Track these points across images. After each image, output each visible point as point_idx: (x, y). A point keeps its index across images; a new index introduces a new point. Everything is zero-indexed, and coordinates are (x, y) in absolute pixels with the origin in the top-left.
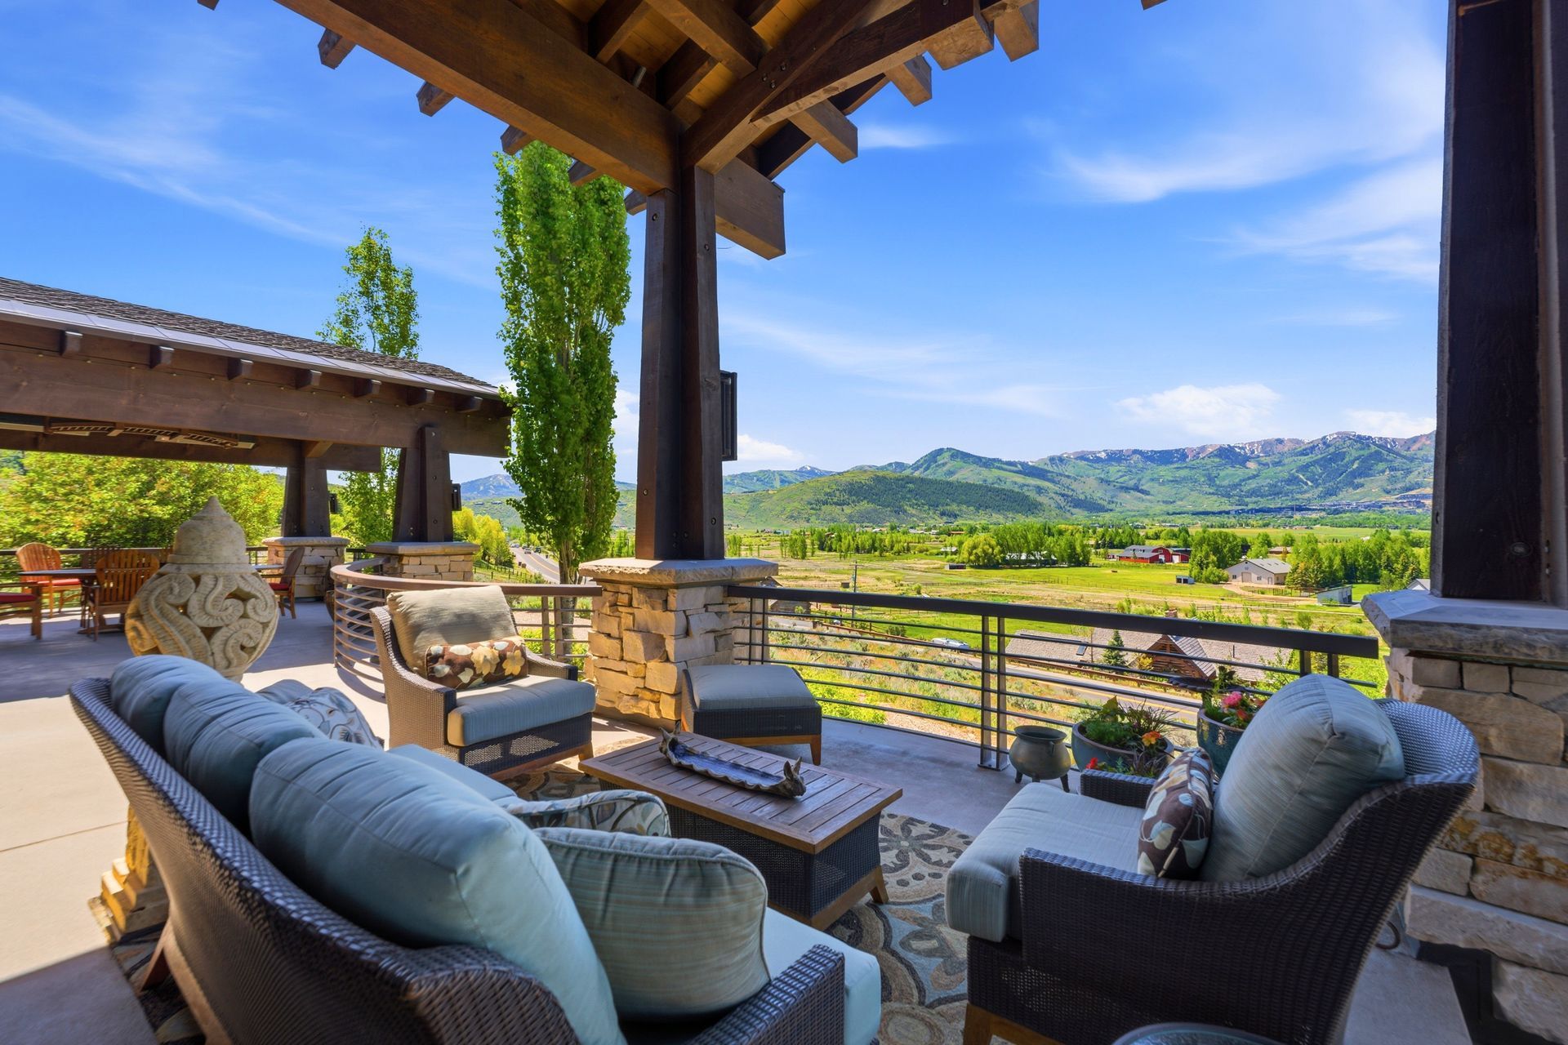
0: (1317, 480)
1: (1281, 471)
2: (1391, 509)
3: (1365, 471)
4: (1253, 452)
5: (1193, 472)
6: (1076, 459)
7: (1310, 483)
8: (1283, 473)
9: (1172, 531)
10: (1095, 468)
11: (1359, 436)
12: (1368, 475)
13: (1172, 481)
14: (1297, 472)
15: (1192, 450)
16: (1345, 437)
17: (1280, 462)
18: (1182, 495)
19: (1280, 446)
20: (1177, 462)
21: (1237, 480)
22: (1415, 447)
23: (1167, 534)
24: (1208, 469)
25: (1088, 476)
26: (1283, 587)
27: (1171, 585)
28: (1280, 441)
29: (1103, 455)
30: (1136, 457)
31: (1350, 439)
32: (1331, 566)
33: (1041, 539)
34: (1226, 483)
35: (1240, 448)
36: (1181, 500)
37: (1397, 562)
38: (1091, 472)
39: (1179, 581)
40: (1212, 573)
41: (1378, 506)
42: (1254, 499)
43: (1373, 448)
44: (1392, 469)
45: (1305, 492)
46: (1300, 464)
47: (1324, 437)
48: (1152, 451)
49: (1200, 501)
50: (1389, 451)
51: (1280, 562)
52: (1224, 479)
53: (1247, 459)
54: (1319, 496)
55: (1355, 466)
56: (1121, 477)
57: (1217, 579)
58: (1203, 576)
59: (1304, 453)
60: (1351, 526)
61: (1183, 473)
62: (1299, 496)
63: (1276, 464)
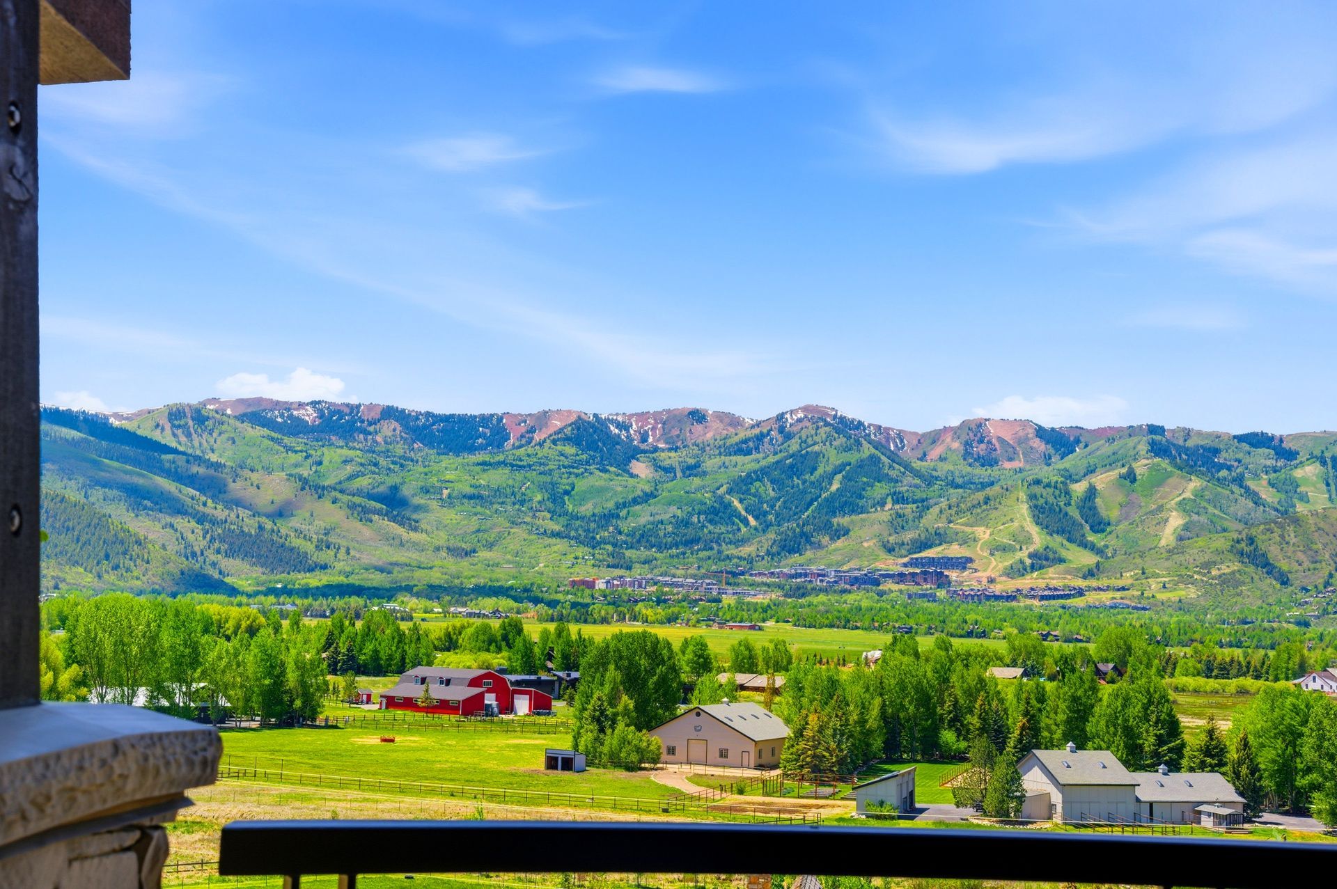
0: (765, 514)
1: (698, 490)
2: (895, 587)
3: (850, 502)
4: (644, 439)
5: (519, 476)
6: (241, 418)
7: (752, 522)
8: (701, 490)
9: (486, 629)
10: (289, 449)
11: (842, 419)
12: (856, 510)
13: (471, 497)
14: (730, 491)
15: (521, 419)
16: (816, 416)
17: (697, 465)
18: (491, 536)
19: (698, 428)
20: (482, 448)
21: (610, 505)
22: (935, 452)
23: (477, 634)
24: (550, 472)
25: (269, 470)
26: (775, 773)
27: (533, 773)
28: (697, 416)
29: (309, 415)
30: (389, 428)
31: (827, 424)
32: (862, 722)
33: (195, 648)
34: (587, 509)
35: (620, 426)
36: (490, 546)
37: (971, 712)
38: (277, 460)
39: (552, 763)
40: (624, 741)
41: (871, 581)
42: (644, 553)
43: (867, 450)
44: (899, 499)
45: (743, 542)
46: (735, 473)
47: (781, 417)
48: (428, 414)
49: (532, 551)
50: (893, 457)
51: (761, 710)
52: (583, 500)
53: (634, 453)
54: (768, 553)
55: (835, 487)
56: (351, 478)
57: (634, 757)
58: (605, 749)
59: (741, 449)
60: (832, 626)
61: (497, 478)
62: (731, 551)
63: (691, 470)
